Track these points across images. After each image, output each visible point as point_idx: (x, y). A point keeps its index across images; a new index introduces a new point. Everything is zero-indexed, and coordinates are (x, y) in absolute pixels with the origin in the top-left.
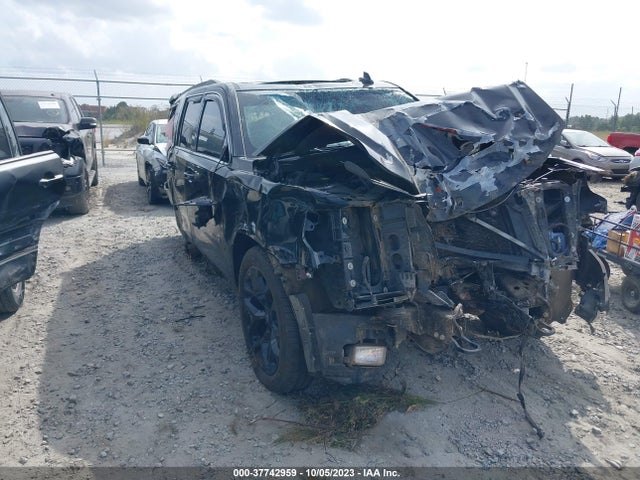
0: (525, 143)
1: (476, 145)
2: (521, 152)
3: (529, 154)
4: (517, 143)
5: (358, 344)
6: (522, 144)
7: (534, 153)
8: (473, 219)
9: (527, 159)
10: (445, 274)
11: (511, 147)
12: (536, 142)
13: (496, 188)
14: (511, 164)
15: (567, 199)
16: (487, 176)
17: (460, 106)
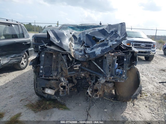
0: (112, 41)
1: (100, 41)
2: (110, 43)
3: (112, 44)
4: (110, 41)
5: (47, 88)
6: (111, 41)
7: (114, 44)
8: (93, 62)
9: (111, 46)
10: (86, 76)
11: (108, 42)
12: (116, 41)
13: (100, 53)
14: (107, 47)
15: (125, 60)
16: (99, 50)
17: (101, 30)
